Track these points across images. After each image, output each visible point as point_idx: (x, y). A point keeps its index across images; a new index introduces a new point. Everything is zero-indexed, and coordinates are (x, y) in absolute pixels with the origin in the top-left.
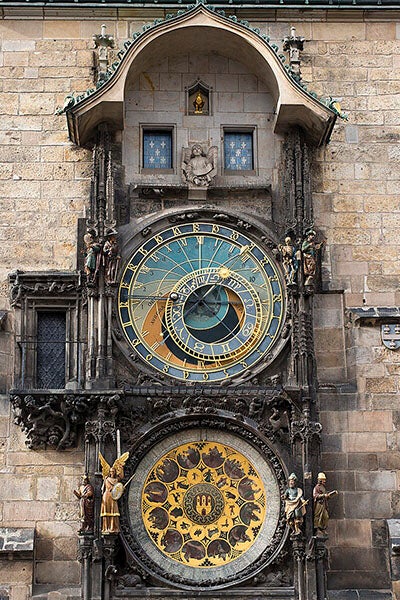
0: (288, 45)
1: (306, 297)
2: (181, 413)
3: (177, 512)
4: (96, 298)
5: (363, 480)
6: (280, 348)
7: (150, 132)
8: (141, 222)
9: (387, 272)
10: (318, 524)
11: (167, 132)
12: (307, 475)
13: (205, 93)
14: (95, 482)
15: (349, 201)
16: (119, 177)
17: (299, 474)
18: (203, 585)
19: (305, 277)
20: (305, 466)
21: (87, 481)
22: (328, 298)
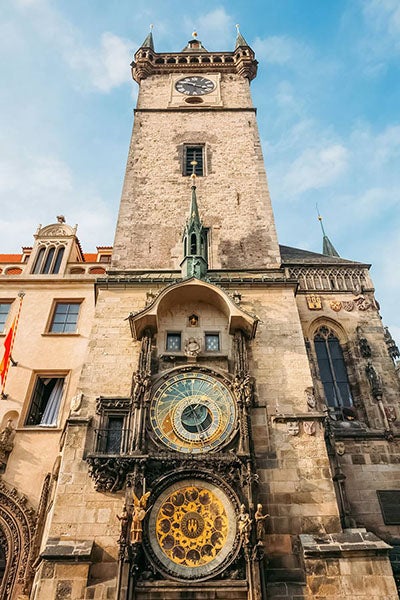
0: (235, 296)
1: (247, 408)
2: (181, 469)
3: (176, 526)
4: (139, 408)
5: (283, 509)
6: (234, 435)
7: (171, 335)
8: (163, 373)
9: (287, 397)
10: (259, 537)
11: (178, 335)
12: (251, 505)
13: (197, 318)
14: (129, 510)
15: (266, 364)
16: (154, 353)
17: (247, 505)
18: (191, 579)
19: (246, 398)
20: (250, 500)
21: (125, 509)
22: (258, 410)
